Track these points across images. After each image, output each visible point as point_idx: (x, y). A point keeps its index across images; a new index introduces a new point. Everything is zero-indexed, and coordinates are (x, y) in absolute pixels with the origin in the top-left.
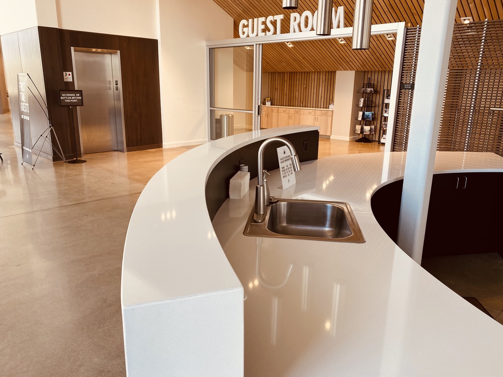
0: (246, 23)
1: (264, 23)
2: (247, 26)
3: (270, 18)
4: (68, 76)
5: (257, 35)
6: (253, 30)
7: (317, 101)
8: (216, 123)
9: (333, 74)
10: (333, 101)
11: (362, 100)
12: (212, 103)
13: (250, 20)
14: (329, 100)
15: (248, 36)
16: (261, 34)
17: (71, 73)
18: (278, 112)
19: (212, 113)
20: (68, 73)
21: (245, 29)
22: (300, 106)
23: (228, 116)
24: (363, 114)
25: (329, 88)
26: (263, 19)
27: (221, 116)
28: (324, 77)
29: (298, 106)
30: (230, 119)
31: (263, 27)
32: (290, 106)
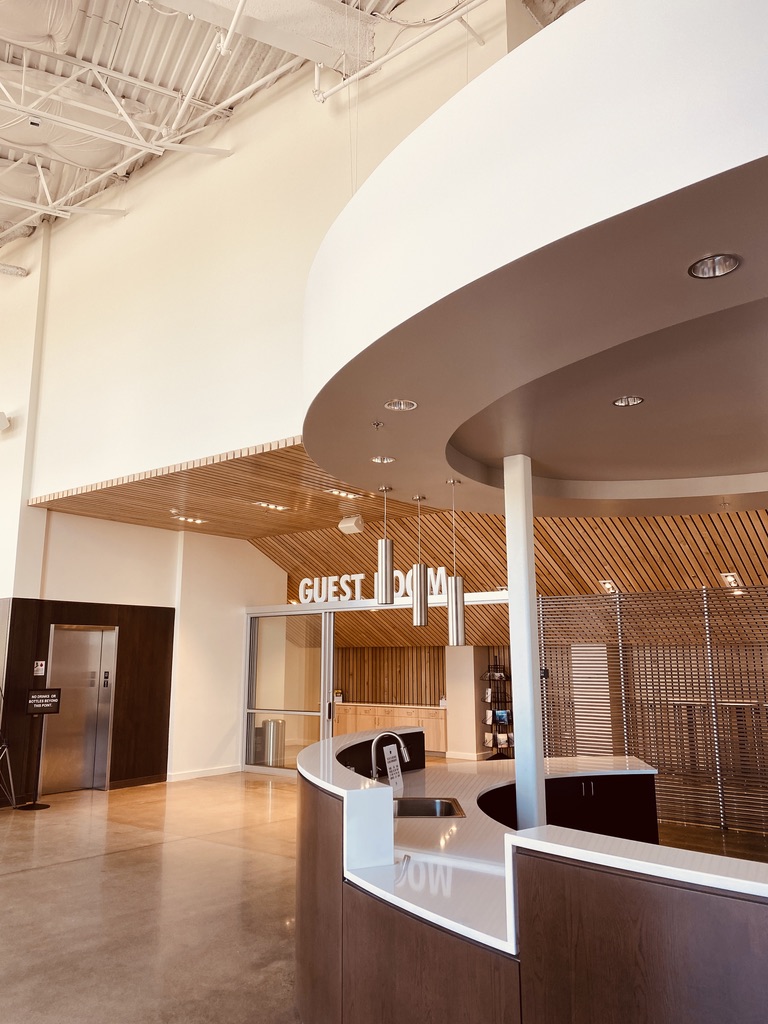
0: (310, 583)
1: (337, 584)
2: (312, 587)
3: (346, 577)
4: (39, 667)
5: (327, 601)
6: (321, 592)
7: (420, 694)
8: (256, 735)
9: (440, 651)
10: (444, 693)
11: (489, 691)
12: (251, 702)
13: (316, 580)
14: (439, 693)
15: (313, 601)
16: (332, 599)
17: (44, 663)
18: (356, 714)
19: (250, 717)
20: (40, 663)
21: (309, 592)
22: (392, 703)
23: (276, 722)
24: (494, 714)
25: (437, 672)
26: (336, 578)
27: (265, 723)
28: (427, 655)
29: (388, 703)
30: (280, 727)
31: (335, 589)
32: (376, 703)
